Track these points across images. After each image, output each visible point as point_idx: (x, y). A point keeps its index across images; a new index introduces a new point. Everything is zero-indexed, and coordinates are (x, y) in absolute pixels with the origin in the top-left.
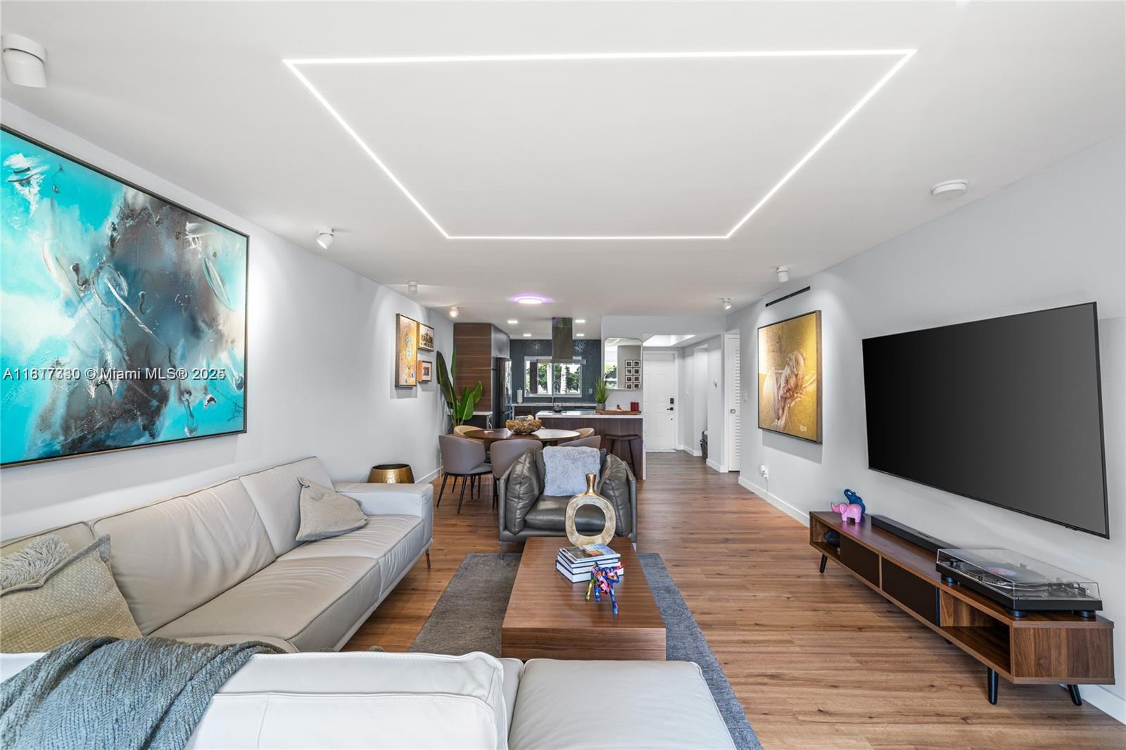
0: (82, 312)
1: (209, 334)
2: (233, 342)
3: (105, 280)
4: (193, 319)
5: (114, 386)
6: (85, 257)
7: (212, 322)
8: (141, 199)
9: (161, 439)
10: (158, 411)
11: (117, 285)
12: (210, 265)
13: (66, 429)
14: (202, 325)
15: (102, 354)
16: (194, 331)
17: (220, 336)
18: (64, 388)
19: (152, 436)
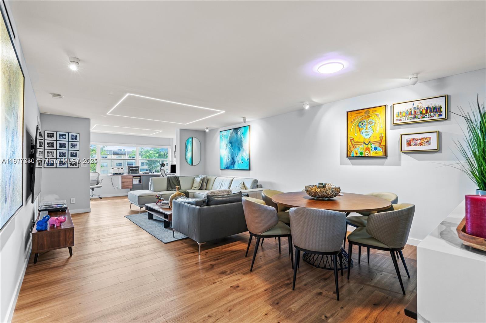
0: (227, 150)
1: (242, 150)
2: (246, 150)
3: (229, 145)
4: (239, 147)
5: (230, 160)
6: (227, 143)
7: (242, 147)
8: (232, 130)
9: (235, 169)
10: (234, 164)
11: (230, 145)
12: (242, 136)
13: (226, 166)
14: (240, 148)
15: (228, 156)
16: (239, 149)
17: (244, 149)
18: (225, 161)
19: (234, 168)
